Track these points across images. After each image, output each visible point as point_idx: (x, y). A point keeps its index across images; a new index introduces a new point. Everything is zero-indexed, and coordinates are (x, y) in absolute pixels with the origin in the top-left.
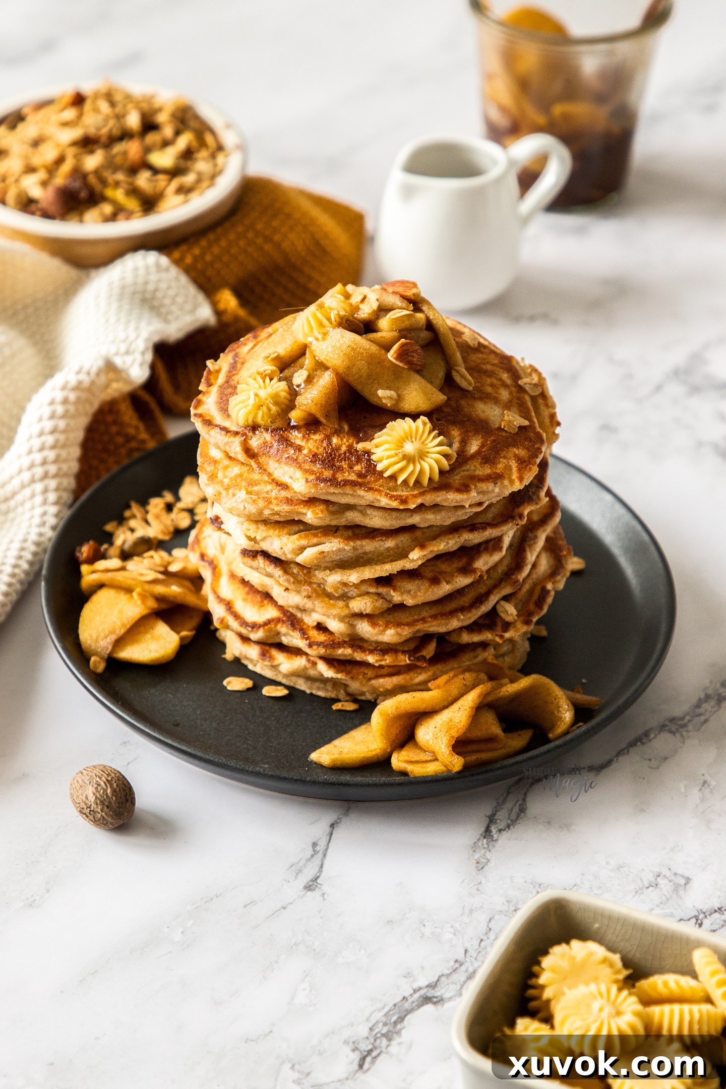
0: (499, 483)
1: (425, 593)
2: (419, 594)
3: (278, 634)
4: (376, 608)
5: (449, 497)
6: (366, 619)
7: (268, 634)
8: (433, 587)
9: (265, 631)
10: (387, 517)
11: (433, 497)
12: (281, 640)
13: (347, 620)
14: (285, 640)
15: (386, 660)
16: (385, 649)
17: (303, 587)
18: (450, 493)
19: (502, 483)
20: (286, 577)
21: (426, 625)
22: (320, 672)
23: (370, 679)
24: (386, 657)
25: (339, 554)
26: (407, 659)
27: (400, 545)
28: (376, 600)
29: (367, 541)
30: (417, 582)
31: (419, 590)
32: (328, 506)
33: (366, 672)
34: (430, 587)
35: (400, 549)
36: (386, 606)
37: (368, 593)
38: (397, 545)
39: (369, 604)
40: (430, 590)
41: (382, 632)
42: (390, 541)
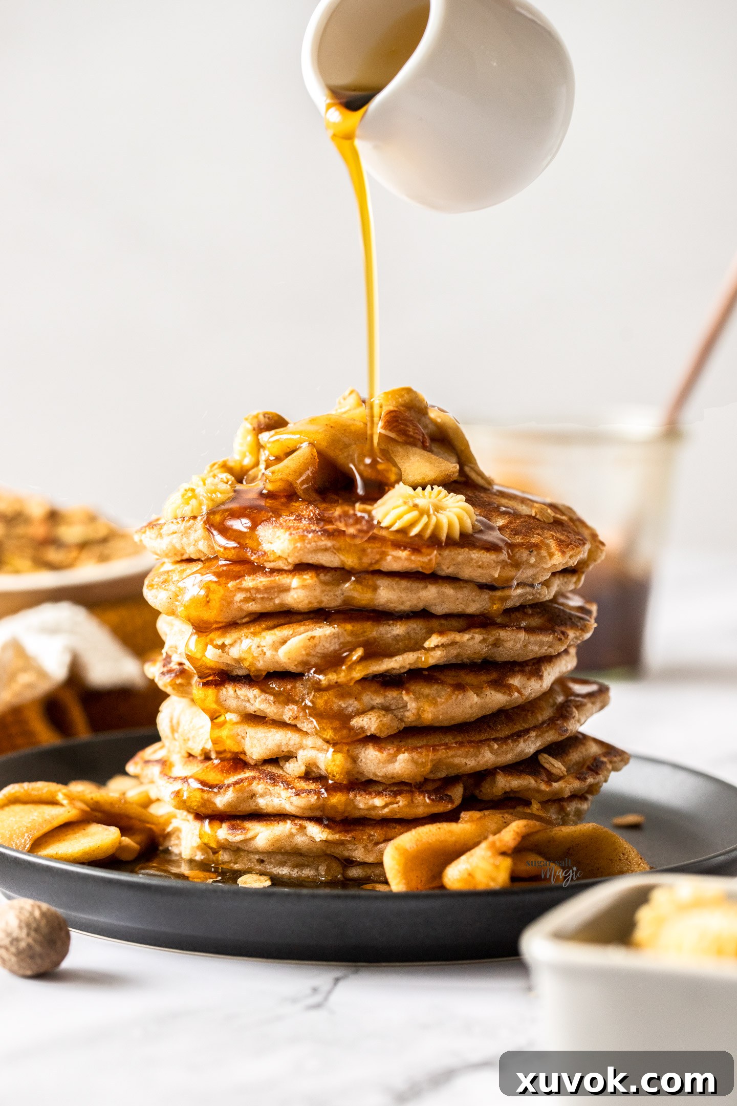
0: (535, 553)
1: (447, 700)
2: (439, 700)
3: (253, 796)
4: (383, 725)
5: (473, 556)
6: (370, 744)
7: (240, 794)
8: (456, 693)
9: (236, 791)
10: (395, 587)
11: (453, 553)
12: (257, 805)
13: (345, 748)
14: (264, 803)
15: (399, 802)
16: (398, 786)
17: (287, 707)
18: (474, 551)
19: (538, 554)
20: (263, 696)
21: (450, 753)
22: (311, 837)
23: (377, 844)
24: (399, 798)
25: (333, 642)
26: (426, 798)
27: (412, 635)
28: (384, 715)
29: (369, 623)
30: (435, 687)
31: (439, 696)
32: (318, 575)
33: (372, 833)
34: (453, 693)
35: (413, 641)
36: (396, 726)
37: (373, 708)
38: (408, 633)
39: (374, 719)
40: (454, 697)
41: (392, 759)
42: (398, 626)
